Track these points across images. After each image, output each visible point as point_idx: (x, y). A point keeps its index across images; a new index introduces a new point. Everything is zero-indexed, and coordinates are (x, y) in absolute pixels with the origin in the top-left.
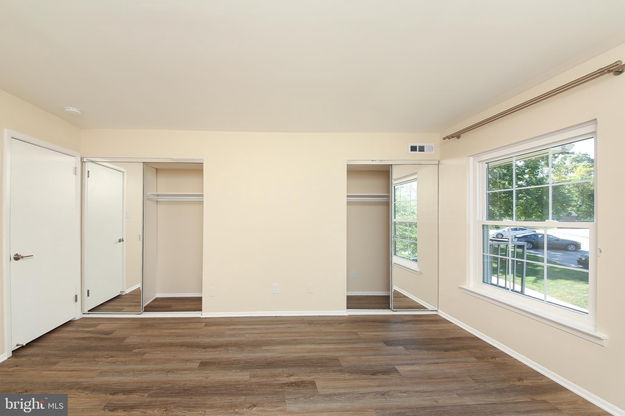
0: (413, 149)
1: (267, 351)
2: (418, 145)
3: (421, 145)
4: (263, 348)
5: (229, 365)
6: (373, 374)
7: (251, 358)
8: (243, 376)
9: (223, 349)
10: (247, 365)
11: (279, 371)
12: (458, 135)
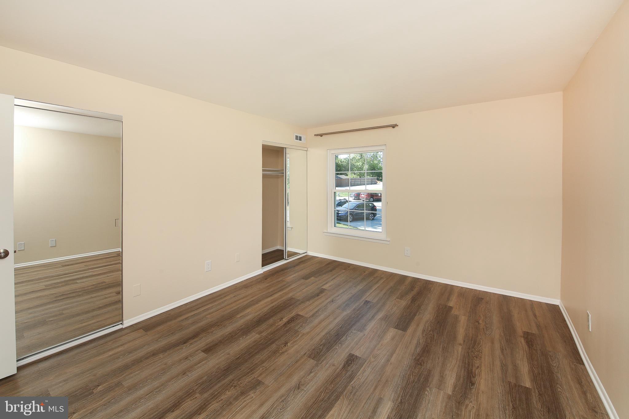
0: (297, 138)
1: (244, 316)
2: (299, 135)
3: (300, 136)
4: (239, 316)
5: (231, 338)
6: (318, 296)
7: (240, 326)
8: (253, 337)
9: (205, 334)
10: (246, 330)
11: (271, 321)
12: (321, 135)
